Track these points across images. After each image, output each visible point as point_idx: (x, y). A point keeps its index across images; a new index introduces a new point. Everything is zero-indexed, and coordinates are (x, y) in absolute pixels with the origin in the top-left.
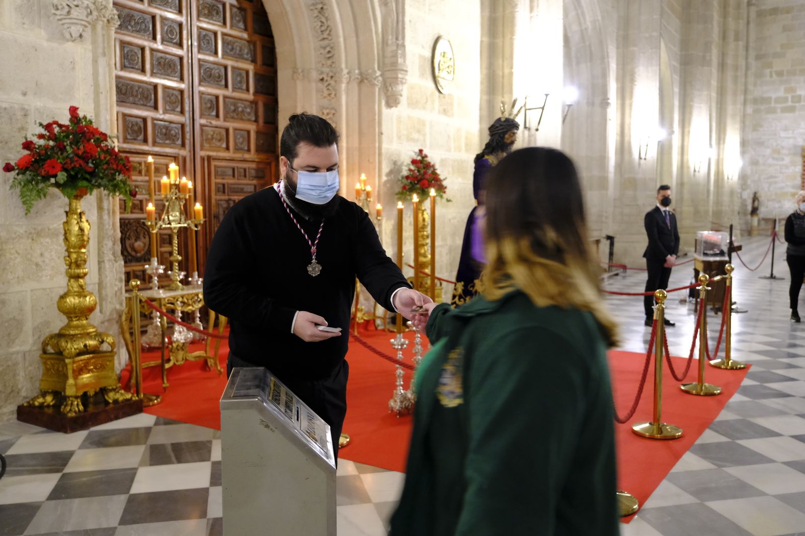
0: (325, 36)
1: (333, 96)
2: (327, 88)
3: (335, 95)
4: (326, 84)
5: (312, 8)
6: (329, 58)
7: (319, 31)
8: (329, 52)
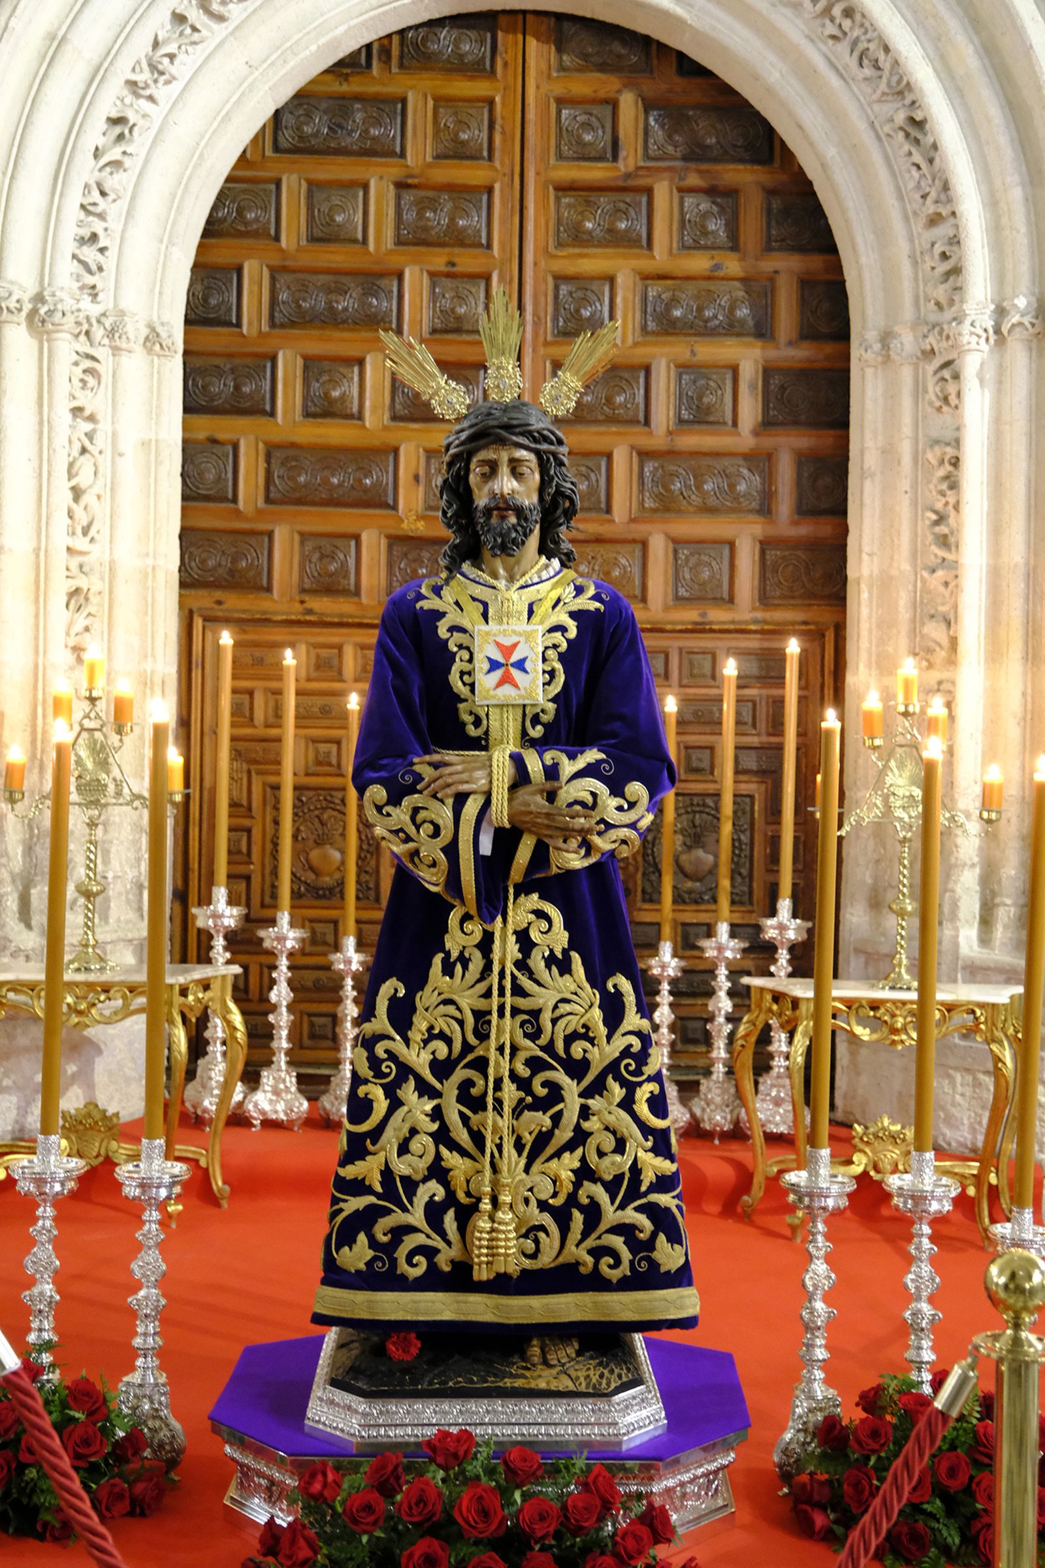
0: (931, 208)
1: (953, 399)
2: (939, 375)
3: (959, 395)
4: (937, 362)
5: (887, 129)
6: (948, 274)
7: (917, 196)
8: (944, 256)
